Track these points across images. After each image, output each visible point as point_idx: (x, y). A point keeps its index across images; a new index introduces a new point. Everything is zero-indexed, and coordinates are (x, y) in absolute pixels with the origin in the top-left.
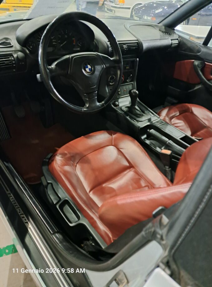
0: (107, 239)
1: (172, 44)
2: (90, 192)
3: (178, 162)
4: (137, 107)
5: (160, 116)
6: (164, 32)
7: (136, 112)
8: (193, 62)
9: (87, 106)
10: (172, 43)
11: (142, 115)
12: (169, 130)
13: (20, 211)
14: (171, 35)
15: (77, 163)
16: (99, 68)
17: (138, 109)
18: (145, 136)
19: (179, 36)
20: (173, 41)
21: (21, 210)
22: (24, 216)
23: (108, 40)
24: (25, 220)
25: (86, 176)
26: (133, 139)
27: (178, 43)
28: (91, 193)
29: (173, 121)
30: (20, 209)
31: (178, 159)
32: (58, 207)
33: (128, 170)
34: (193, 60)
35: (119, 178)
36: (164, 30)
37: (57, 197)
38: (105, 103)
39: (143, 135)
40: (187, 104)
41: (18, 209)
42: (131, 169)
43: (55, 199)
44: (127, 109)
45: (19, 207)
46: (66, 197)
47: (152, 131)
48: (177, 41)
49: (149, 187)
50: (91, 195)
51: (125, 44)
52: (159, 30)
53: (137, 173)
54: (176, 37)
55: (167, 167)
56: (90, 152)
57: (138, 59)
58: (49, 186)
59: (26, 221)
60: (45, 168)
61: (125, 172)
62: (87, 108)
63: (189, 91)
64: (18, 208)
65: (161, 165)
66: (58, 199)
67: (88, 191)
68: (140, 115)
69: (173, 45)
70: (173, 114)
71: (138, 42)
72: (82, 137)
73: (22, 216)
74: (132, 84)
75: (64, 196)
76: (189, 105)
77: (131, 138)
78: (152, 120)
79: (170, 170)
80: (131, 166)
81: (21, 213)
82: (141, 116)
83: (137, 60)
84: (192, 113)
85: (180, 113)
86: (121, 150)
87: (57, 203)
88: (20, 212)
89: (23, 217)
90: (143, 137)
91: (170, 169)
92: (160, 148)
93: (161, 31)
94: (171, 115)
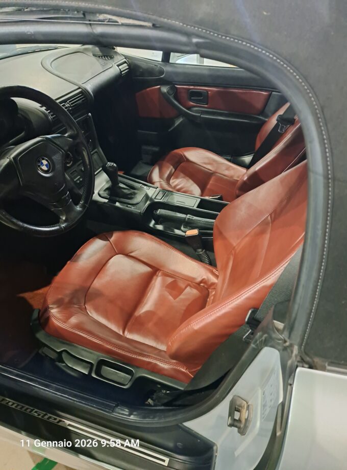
0: (181, 377)
1: (121, 72)
2: (124, 332)
3: (212, 239)
4: (121, 185)
5: (153, 183)
6: (102, 57)
7: (123, 192)
8: (160, 88)
9: (64, 218)
10: (120, 70)
11: (135, 194)
12: (178, 200)
13: (36, 413)
14: (114, 59)
15: (85, 304)
16: (57, 158)
17: (124, 186)
18: (153, 222)
19: (126, 57)
20: (120, 67)
21: (38, 411)
22: (49, 415)
23: (40, 105)
24: (55, 419)
25: (106, 315)
26: (140, 232)
27: (127, 67)
28: (126, 332)
29: (173, 183)
30: (36, 410)
31: (211, 235)
32: (94, 375)
33: (155, 277)
34: (158, 87)
35: (150, 293)
36: (100, 54)
37: (84, 363)
38: (86, 202)
39: (150, 221)
40: (176, 151)
41: (33, 412)
42: (157, 273)
43: (85, 368)
44: (107, 192)
45: (32, 408)
46: (99, 356)
47: (161, 212)
48: (125, 65)
49: (191, 286)
50: (128, 335)
51: (66, 102)
52: (94, 55)
53: (166, 275)
54: (122, 59)
55: (200, 250)
56: (92, 280)
57: (90, 114)
58: (64, 355)
59: (57, 420)
60: (41, 336)
61: (153, 281)
62: (65, 221)
63: (169, 130)
64: (32, 410)
65: (190, 250)
66: (89, 365)
67: (121, 333)
68: (131, 194)
69: (123, 73)
70: (168, 172)
71: (81, 91)
72: (68, 262)
73: (46, 417)
74: (96, 152)
75: (95, 357)
76: (178, 151)
77: (136, 233)
78: (150, 195)
79: (205, 252)
80: (155, 270)
81: (42, 415)
82: (133, 196)
83: (89, 117)
84: (188, 160)
85: (174, 167)
86: (132, 254)
87: (90, 372)
88: (39, 415)
89: (50, 417)
90: (151, 225)
91: (204, 250)
92: (179, 229)
93: (96, 56)
94: (166, 175)
